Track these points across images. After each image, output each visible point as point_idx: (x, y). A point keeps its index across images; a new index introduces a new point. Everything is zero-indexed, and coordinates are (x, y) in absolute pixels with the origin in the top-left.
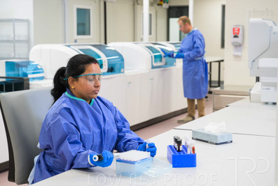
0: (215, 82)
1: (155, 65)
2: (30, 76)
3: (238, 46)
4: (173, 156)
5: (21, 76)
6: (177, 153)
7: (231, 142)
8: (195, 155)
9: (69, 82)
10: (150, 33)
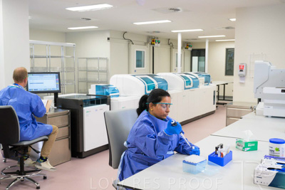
0: (221, 97)
2: (111, 95)
3: (242, 77)
5: (105, 94)
9: (150, 106)
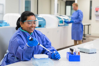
1: (60, 25)
4: (69, 56)
6: (71, 55)
7: (96, 53)
8: (80, 56)
9: (21, 24)
10: (58, 12)
